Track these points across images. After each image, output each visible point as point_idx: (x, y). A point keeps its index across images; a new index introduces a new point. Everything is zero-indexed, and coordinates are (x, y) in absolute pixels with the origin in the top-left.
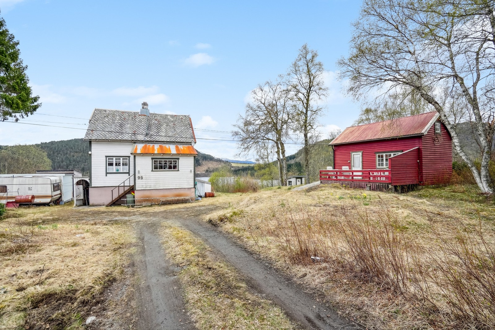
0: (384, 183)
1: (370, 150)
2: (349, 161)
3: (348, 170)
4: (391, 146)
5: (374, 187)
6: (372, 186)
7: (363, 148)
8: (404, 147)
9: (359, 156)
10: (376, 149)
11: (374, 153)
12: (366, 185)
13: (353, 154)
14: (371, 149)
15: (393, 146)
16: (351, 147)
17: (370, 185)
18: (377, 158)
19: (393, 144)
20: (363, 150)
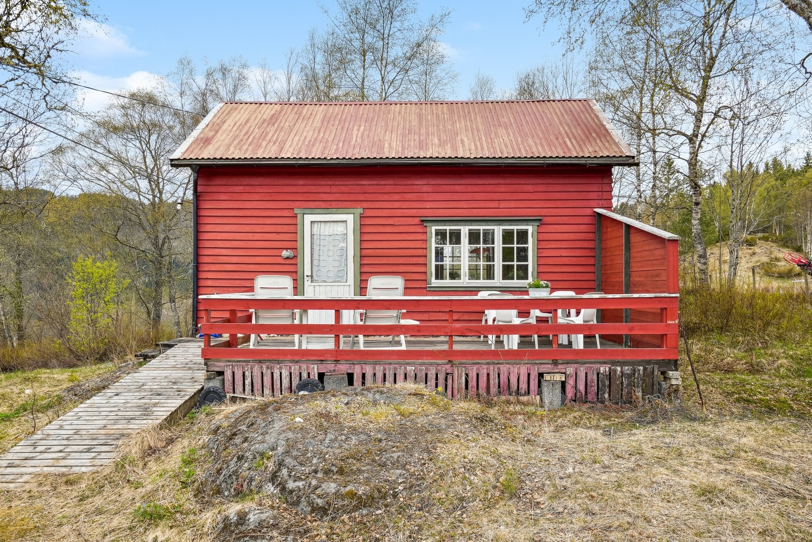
0: (639, 363)
1: (397, 205)
2: (285, 253)
3: (288, 295)
4: (495, 196)
5: (581, 387)
6: (571, 382)
7: (362, 197)
8: (547, 204)
9: (340, 228)
10: (428, 205)
11: (417, 221)
12: (541, 375)
13: (308, 218)
14: (405, 205)
15: (505, 196)
16: (301, 185)
17: (559, 378)
18: (434, 245)
19: (503, 188)
20: (365, 205)
